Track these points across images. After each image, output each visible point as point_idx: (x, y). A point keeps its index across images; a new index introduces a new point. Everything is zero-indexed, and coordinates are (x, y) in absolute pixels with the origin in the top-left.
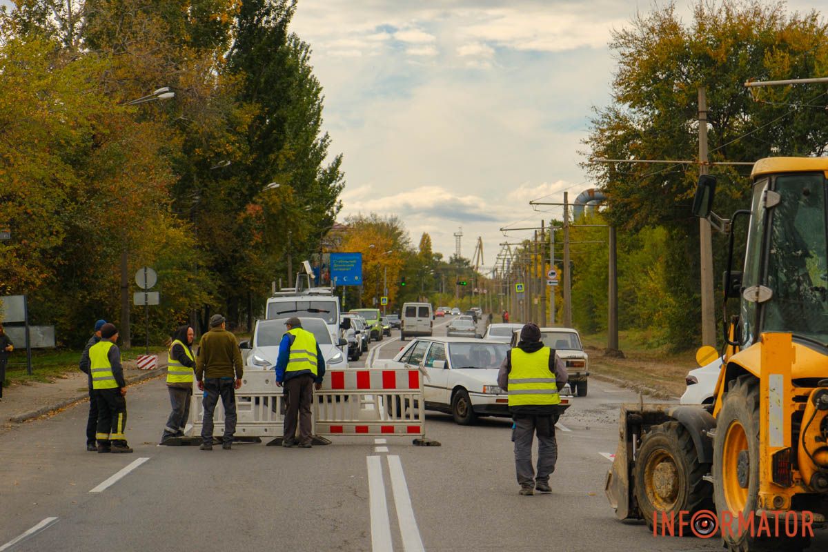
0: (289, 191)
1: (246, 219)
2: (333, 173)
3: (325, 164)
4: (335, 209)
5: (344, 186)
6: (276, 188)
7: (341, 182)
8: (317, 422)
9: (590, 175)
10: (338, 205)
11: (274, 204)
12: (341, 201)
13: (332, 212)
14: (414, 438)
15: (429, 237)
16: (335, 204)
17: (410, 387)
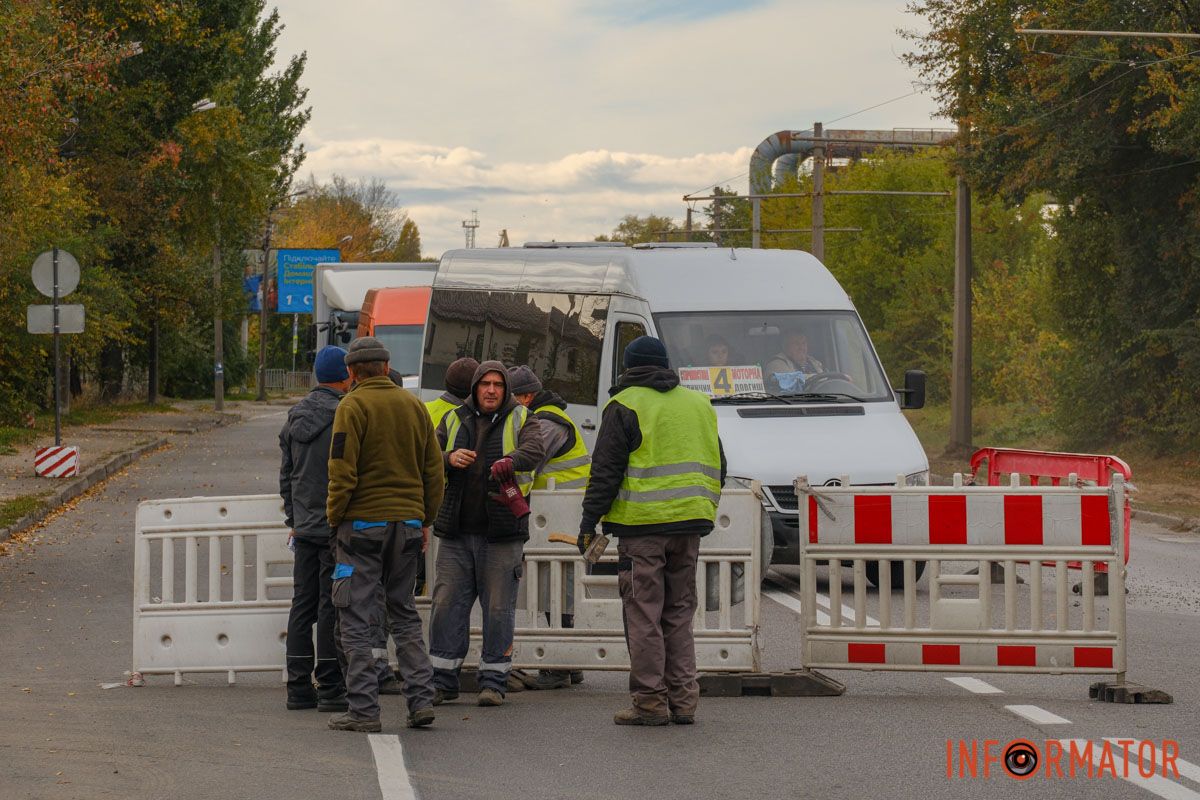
0: (233, 117)
1: (157, 172)
2: (287, 90)
3: (272, 73)
4: (290, 163)
5: (309, 118)
6: (205, 111)
7: (302, 109)
8: (810, 633)
9: (924, 79)
10: (298, 154)
11: (202, 143)
12: (302, 146)
13: (284, 167)
14: (1094, 681)
15: (415, 229)
16: (291, 151)
17: (1086, 541)
